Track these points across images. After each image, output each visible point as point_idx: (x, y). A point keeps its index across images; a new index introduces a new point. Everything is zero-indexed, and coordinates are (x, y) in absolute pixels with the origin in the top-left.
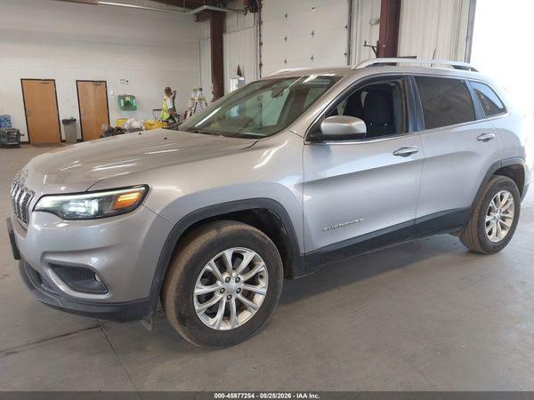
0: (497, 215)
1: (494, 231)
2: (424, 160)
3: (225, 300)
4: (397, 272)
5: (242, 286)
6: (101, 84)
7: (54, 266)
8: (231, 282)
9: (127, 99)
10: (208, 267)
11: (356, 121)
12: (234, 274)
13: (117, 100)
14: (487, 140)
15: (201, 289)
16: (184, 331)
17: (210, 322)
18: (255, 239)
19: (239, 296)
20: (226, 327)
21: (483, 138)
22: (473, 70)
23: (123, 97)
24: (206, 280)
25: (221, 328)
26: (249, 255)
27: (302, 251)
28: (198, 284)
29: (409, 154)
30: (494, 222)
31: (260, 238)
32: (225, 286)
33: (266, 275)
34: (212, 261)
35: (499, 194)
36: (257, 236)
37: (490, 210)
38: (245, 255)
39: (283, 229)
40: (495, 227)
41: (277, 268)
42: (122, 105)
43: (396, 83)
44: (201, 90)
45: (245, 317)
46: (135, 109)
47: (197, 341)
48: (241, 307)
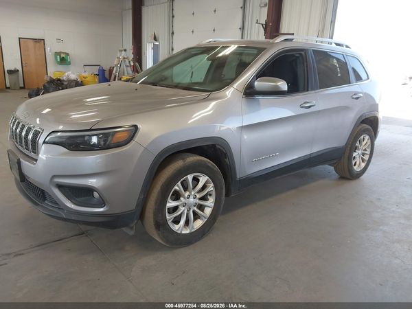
0: (360, 152)
1: (358, 163)
2: (319, 111)
3: (186, 211)
4: (293, 191)
5: (197, 201)
6: (40, 42)
7: (60, 187)
8: (190, 199)
9: (63, 55)
10: (176, 187)
11: (280, 81)
12: (193, 193)
13: (54, 56)
14: (357, 98)
15: (171, 204)
16: (159, 235)
17: (176, 228)
18: (208, 167)
19: (195, 208)
20: (186, 231)
21: (355, 97)
22: (347, 47)
23: (59, 54)
24: (174, 197)
25: (183, 232)
26: (203, 179)
27: (238, 177)
28: (169, 200)
29: (310, 107)
30: (357, 157)
31: (212, 166)
32: (186, 201)
33: (214, 193)
34: (179, 183)
35: (362, 137)
36: (210, 165)
37: (356, 148)
38: (201, 179)
39: (227, 160)
40: (358, 160)
41: (222, 189)
42: (59, 60)
43: (301, 54)
44: (125, 50)
45: (199, 224)
46: (69, 64)
47: (167, 241)
48: (196, 217)
